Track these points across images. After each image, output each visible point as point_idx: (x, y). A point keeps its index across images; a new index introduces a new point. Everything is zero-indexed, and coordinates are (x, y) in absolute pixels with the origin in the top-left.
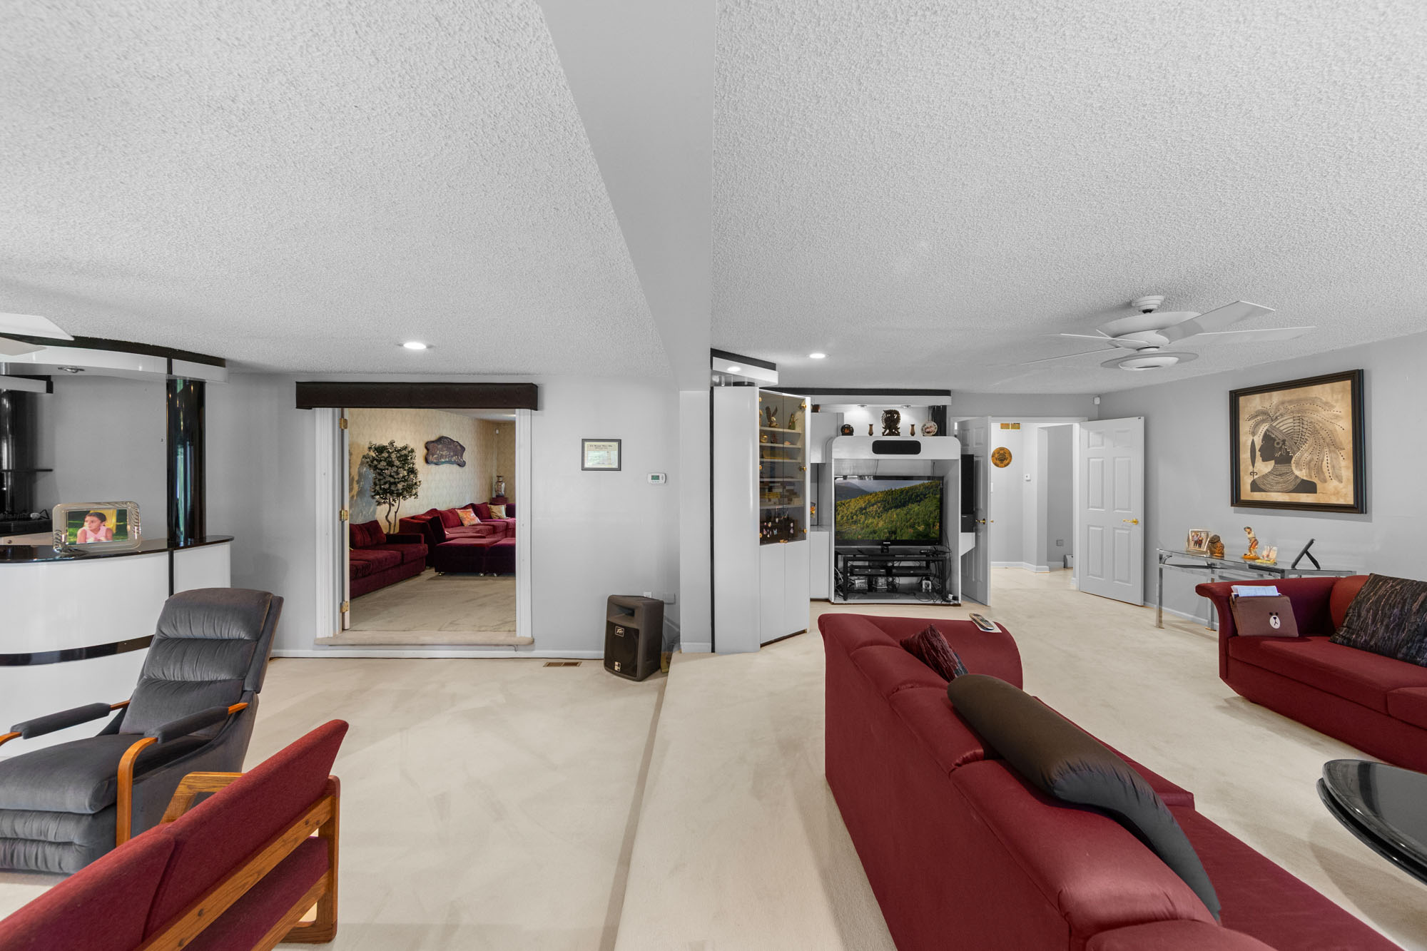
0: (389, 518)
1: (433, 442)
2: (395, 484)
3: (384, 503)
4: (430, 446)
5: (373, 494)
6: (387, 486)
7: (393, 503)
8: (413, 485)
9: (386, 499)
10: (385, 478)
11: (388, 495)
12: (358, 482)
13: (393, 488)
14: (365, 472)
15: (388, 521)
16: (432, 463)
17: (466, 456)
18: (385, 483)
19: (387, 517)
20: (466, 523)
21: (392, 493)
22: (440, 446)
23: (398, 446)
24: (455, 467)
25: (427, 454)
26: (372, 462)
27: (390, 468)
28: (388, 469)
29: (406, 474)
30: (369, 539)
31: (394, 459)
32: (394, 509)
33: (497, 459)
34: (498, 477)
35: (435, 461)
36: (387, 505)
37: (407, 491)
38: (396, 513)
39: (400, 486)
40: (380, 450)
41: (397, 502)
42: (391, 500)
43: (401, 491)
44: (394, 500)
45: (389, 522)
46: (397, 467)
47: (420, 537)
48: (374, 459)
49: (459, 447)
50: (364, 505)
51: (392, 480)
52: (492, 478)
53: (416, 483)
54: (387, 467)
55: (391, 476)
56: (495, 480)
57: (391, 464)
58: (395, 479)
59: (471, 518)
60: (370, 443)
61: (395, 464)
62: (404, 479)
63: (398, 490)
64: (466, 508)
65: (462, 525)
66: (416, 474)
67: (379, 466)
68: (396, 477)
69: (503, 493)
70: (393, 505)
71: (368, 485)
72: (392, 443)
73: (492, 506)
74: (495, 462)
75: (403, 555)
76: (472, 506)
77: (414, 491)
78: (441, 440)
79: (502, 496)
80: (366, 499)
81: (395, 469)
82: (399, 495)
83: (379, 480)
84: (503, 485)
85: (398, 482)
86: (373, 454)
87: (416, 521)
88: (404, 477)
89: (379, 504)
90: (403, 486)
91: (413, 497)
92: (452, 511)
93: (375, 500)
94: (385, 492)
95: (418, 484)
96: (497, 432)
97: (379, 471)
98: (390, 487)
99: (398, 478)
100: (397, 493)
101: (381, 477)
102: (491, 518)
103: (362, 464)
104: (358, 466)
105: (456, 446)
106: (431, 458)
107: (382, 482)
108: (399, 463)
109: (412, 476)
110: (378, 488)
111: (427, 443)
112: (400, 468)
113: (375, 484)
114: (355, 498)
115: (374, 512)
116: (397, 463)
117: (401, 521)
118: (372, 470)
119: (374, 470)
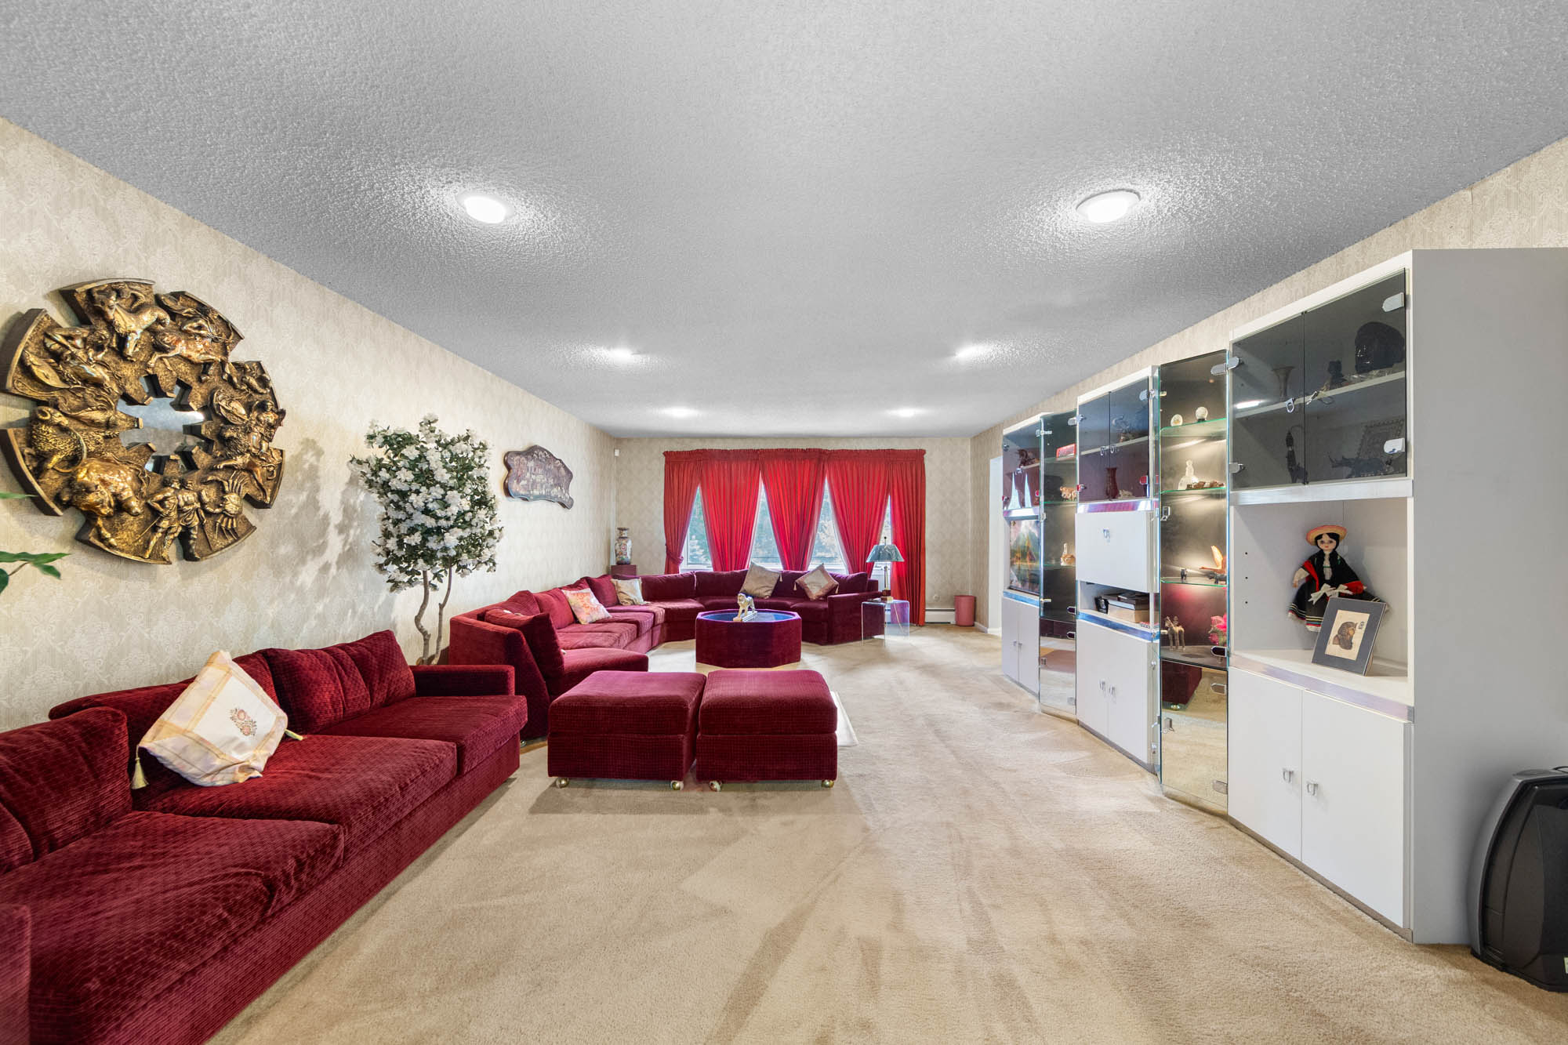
0: (423, 622)
1: (518, 453)
2: (439, 532)
3: (410, 582)
4: (514, 461)
5: (382, 560)
6: (415, 539)
7: (435, 582)
8: (483, 538)
9: (414, 572)
10: (410, 516)
11: (421, 562)
12: (342, 529)
13: (432, 544)
14: (363, 503)
15: (421, 630)
16: (517, 495)
17: (575, 490)
18: (412, 531)
19: (417, 620)
20: (584, 618)
21: (430, 557)
22: (531, 464)
23: (445, 431)
24: (557, 507)
25: (508, 477)
26: (375, 473)
27: (423, 489)
28: (418, 492)
29: (467, 508)
30: (363, 691)
31: (433, 465)
32: (435, 598)
33: (617, 500)
34: (621, 530)
35: (522, 492)
36: (419, 589)
37: (469, 552)
38: (442, 606)
39: (452, 539)
40: (397, 442)
41: (446, 579)
42: (430, 575)
43: (453, 553)
44: (436, 575)
45: (425, 633)
46: (443, 486)
47: (504, 676)
48: (380, 465)
49: (562, 470)
50: (361, 587)
51: (430, 522)
52: (609, 531)
53: (491, 533)
54: (415, 486)
55: (426, 511)
56: (614, 534)
57: (426, 478)
58: (437, 518)
59: (589, 607)
60: (372, 426)
61: (438, 478)
62: (462, 520)
63: (445, 549)
64: (577, 586)
65: (576, 621)
66: (491, 508)
67: (394, 484)
68: (439, 513)
69: (629, 557)
70: (435, 587)
71: (370, 533)
72: (429, 423)
73: (619, 581)
74: (613, 506)
75: (461, 751)
76: (588, 582)
77: (487, 554)
78: (531, 452)
79: (628, 564)
80: (364, 573)
81: (437, 492)
82: (449, 562)
83: (397, 522)
84: (629, 544)
85: (448, 530)
86: (380, 452)
87: (490, 627)
88: (461, 514)
89: (396, 585)
90: (461, 539)
91: (484, 568)
92: (556, 593)
93: (386, 577)
94: (413, 553)
95: (497, 534)
96: (617, 453)
97: (395, 498)
98: (425, 540)
99: (448, 519)
100: (444, 559)
101: (401, 515)
102: (618, 603)
103: (352, 481)
104: (343, 487)
105: (559, 468)
106: (514, 487)
107: (404, 528)
108: (447, 476)
109: (482, 513)
110: (392, 544)
111: (507, 454)
112: (452, 489)
113: (387, 535)
114: (333, 570)
115: (389, 604)
116: (442, 475)
117: (454, 623)
118: (375, 496)
119: (381, 495)
